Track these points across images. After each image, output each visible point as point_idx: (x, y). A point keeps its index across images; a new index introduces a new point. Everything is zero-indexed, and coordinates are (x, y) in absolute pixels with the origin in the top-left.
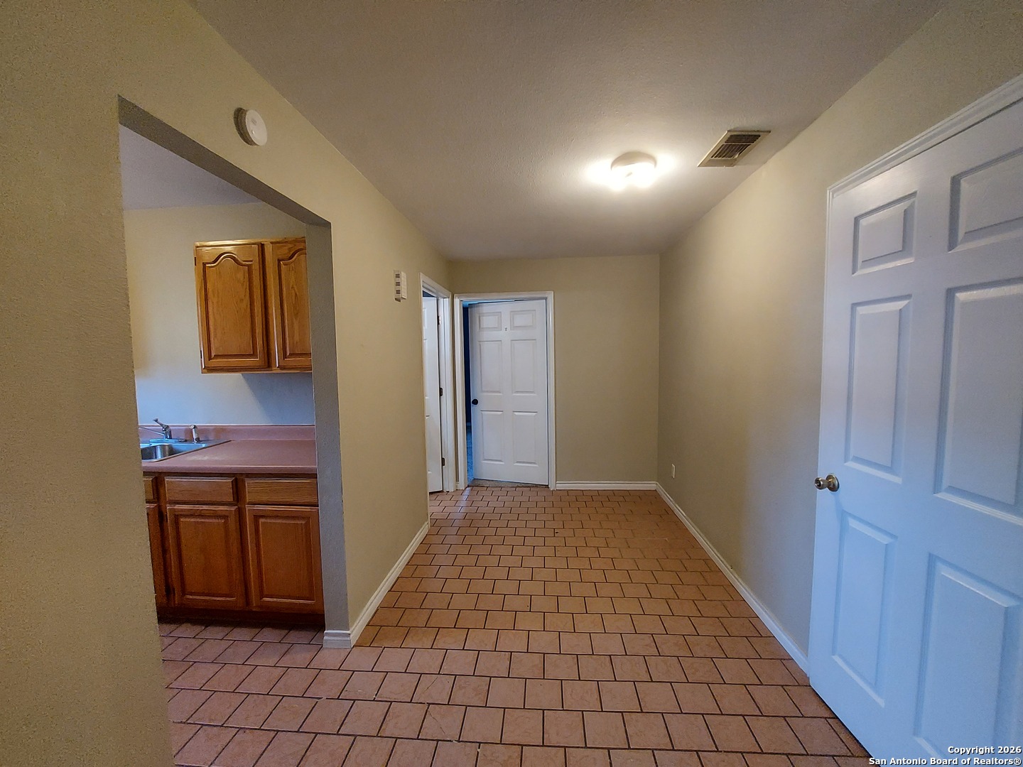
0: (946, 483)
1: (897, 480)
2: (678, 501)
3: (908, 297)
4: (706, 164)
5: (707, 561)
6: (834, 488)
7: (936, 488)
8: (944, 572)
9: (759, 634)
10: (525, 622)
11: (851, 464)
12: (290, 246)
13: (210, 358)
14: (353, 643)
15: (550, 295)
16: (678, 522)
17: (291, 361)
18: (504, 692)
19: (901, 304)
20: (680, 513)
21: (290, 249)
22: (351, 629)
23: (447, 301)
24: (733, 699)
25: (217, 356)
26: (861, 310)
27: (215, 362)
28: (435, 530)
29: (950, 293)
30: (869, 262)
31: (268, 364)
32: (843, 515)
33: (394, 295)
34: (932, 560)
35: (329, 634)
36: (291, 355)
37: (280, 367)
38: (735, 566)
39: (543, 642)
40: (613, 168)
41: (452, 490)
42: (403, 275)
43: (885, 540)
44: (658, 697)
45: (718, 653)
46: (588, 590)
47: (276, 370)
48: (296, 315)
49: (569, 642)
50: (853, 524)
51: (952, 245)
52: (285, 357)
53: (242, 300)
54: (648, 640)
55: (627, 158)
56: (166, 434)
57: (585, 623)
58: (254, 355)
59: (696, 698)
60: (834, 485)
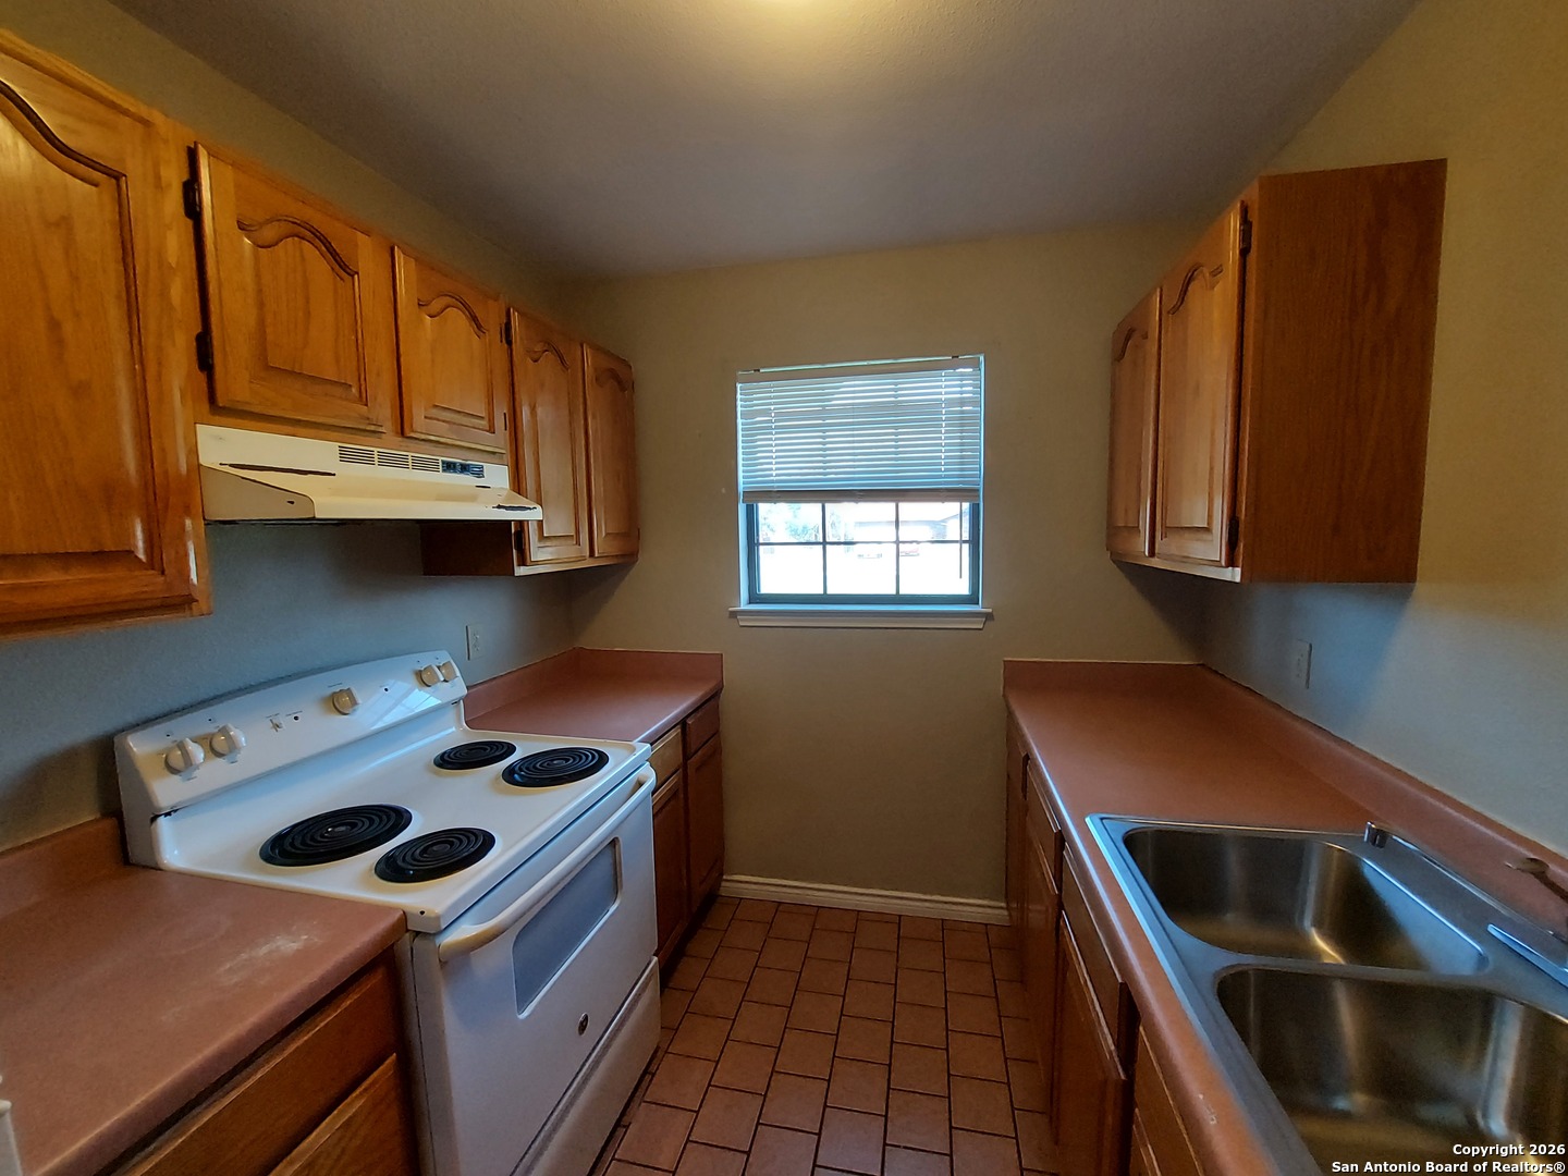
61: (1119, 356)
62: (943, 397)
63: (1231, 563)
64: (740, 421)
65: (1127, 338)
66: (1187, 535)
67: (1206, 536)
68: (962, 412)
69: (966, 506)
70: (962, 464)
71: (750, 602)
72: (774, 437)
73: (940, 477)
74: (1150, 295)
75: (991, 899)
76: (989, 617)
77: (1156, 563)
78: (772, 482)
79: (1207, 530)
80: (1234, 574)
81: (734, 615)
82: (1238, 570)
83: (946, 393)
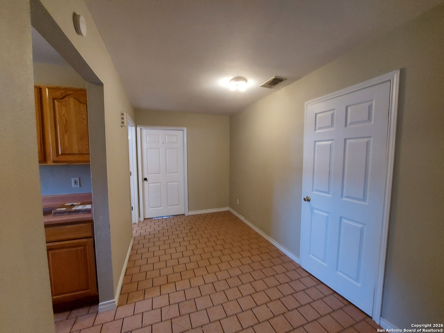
0: (345, 194)
1: (330, 196)
2: (239, 213)
3: (333, 140)
4: (263, 86)
5: (256, 234)
6: (309, 200)
7: (342, 197)
8: (344, 221)
9: (281, 255)
10: (198, 272)
11: (314, 192)
12: (62, 91)
14: (117, 305)
15: (185, 129)
16: (242, 222)
18: (202, 303)
19: (330, 142)
20: (242, 218)
21: (62, 94)
22: (115, 298)
23: (134, 128)
24: (283, 278)
26: (317, 143)
28: (137, 242)
29: (345, 140)
30: (319, 128)
32: (312, 209)
33: (120, 124)
34: (341, 218)
35: (101, 305)
36: (62, 154)
37: (54, 162)
38: (268, 234)
39: (210, 278)
40: (231, 81)
41: (137, 222)
42: (125, 114)
43: (326, 215)
44: (260, 285)
45: (272, 264)
46: (219, 253)
49: (220, 275)
50: (316, 211)
51: (346, 126)
52: (58, 155)
54: (248, 266)
55: (238, 79)
57: (223, 266)
59: (272, 282)
60: (309, 199)
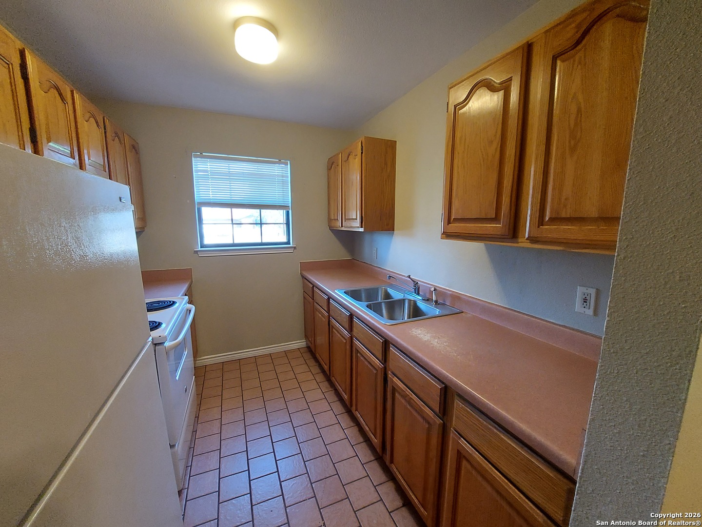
13: (449, 222)
17: (550, 231)
25: (456, 220)
27: (455, 227)
31: (514, 232)
36: (552, 220)
37: (532, 239)
47: (523, 243)
48: (573, 150)
52: (541, 222)
53: (491, 142)
56: (415, 289)
58: (496, 219)
61: (329, 169)
62: (276, 174)
63: (362, 227)
64: (194, 173)
65: (331, 164)
66: (351, 221)
67: (356, 221)
68: (283, 180)
69: (285, 211)
70: (283, 197)
71: (201, 248)
72: (210, 181)
73: (276, 201)
74: (338, 154)
75: (299, 340)
76: (295, 248)
77: (343, 229)
78: (210, 199)
79: (356, 219)
80: (362, 230)
81: (196, 252)
82: (363, 229)
83: (277, 172)
